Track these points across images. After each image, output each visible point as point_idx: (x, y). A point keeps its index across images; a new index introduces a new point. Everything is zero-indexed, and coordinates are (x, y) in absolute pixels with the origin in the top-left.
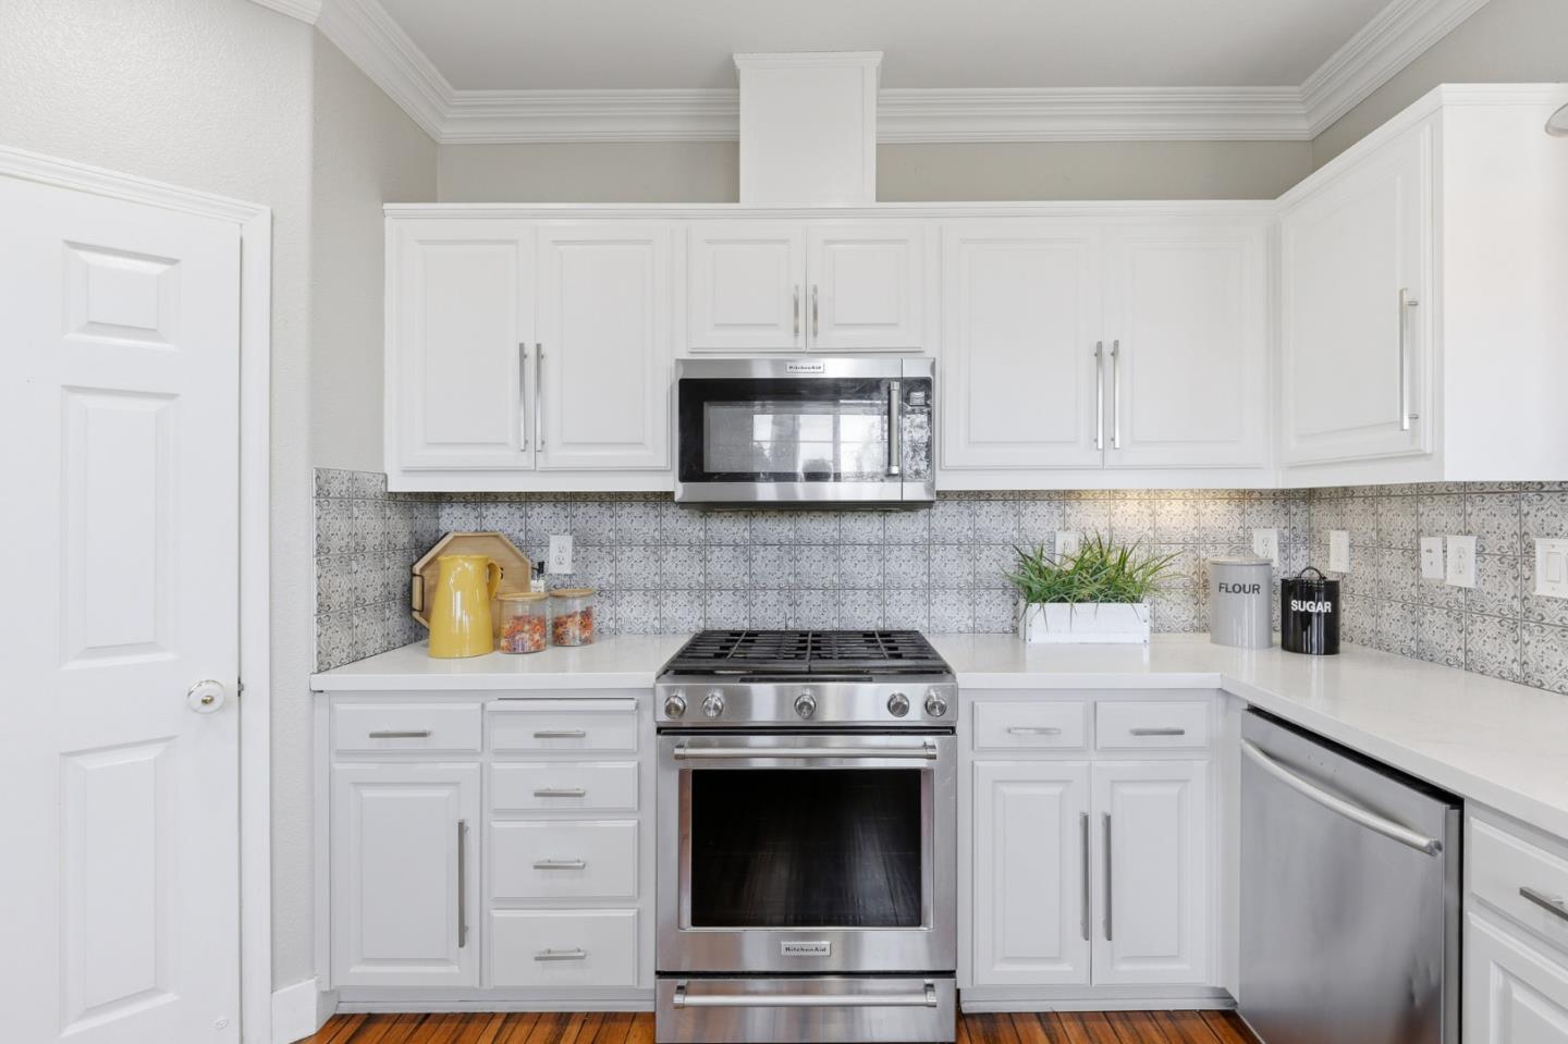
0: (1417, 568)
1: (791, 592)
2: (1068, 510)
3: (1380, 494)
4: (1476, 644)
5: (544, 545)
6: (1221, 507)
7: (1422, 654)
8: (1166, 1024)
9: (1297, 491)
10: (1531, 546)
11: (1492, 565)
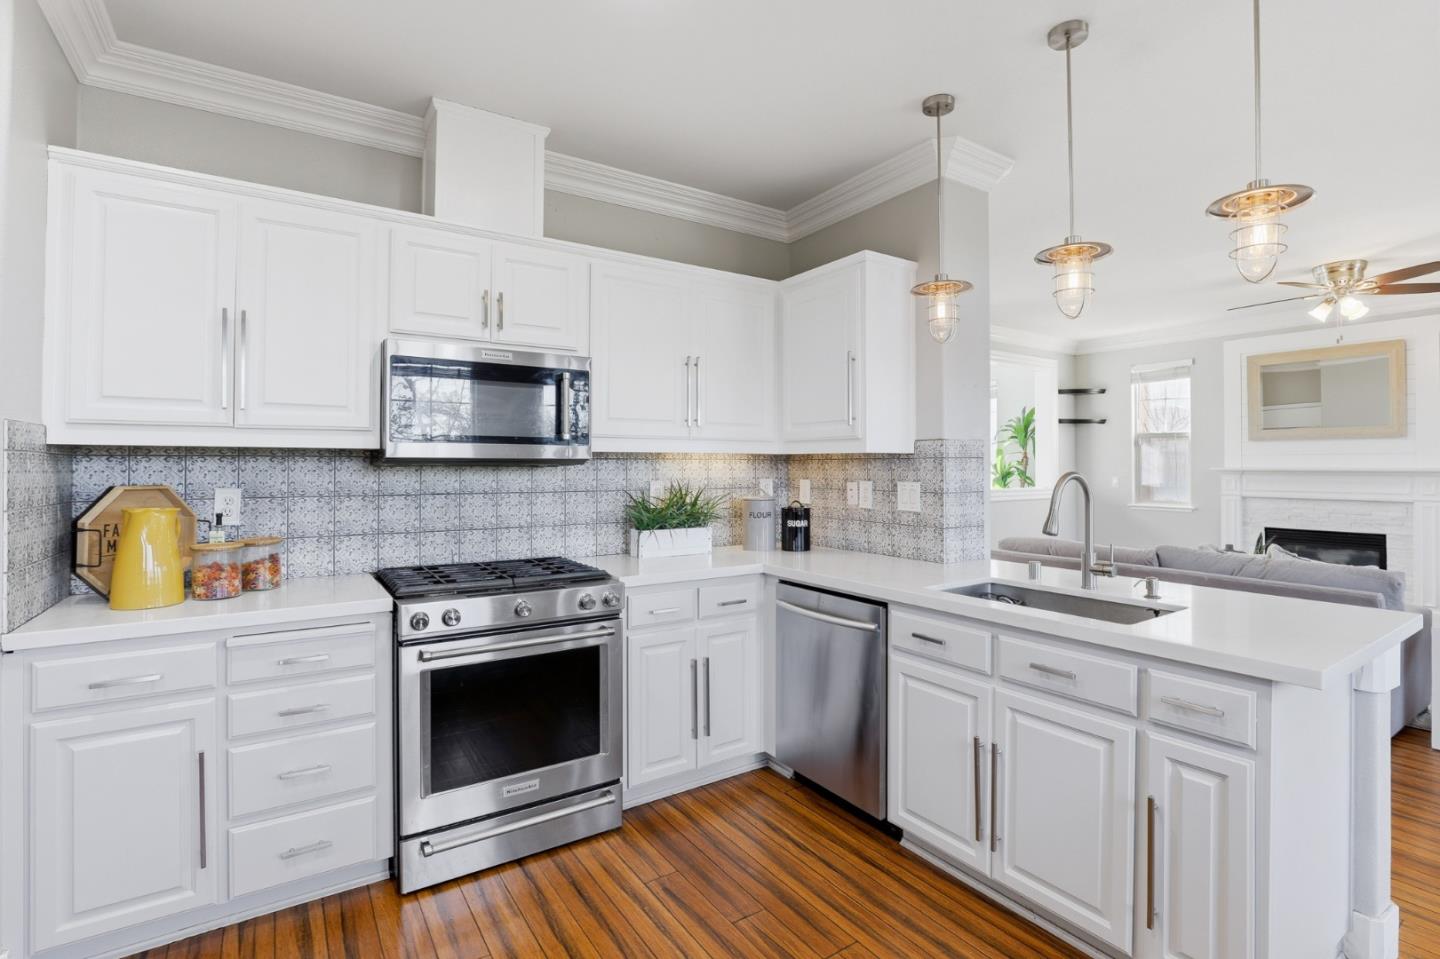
0: (845, 499)
2: (657, 467)
3: (826, 458)
4: (873, 538)
5: (207, 497)
6: (744, 465)
7: (848, 547)
8: (736, 783)
9: (781, 456)
10: (896, 485)
11: (879, 496)
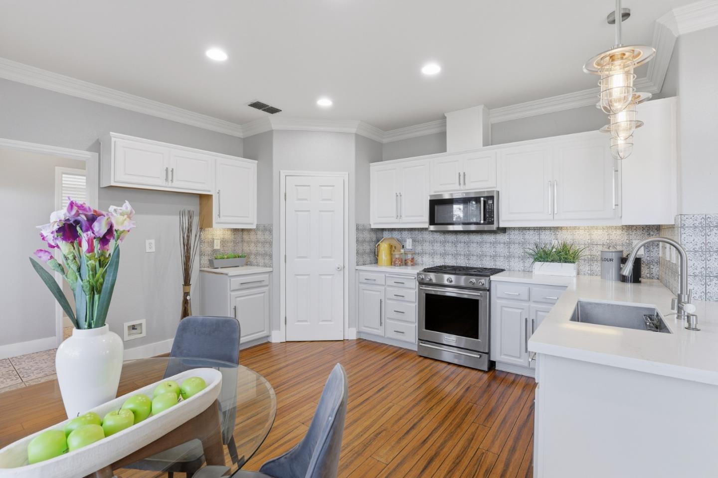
1: (468, 256)
2: (557, 233)
5: (405, 241)
6: (619, 232)
